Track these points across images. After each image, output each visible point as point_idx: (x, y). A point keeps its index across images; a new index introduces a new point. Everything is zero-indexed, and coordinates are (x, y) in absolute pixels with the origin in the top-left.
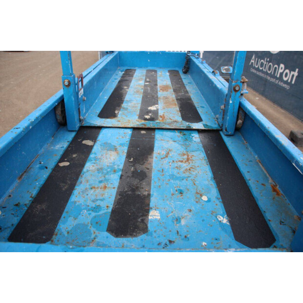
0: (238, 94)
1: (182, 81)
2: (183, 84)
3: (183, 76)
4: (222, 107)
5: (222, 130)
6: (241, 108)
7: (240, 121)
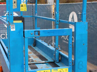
0: (58, 50)
1: (35, 50)
2: (36, 51)
3: (34, 48)
4: (54, 55)
5: (55, 62)
6: (59, 54)
7: (60, 58)
